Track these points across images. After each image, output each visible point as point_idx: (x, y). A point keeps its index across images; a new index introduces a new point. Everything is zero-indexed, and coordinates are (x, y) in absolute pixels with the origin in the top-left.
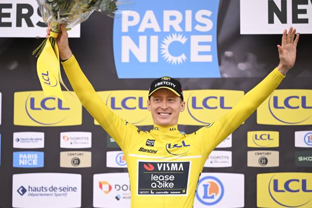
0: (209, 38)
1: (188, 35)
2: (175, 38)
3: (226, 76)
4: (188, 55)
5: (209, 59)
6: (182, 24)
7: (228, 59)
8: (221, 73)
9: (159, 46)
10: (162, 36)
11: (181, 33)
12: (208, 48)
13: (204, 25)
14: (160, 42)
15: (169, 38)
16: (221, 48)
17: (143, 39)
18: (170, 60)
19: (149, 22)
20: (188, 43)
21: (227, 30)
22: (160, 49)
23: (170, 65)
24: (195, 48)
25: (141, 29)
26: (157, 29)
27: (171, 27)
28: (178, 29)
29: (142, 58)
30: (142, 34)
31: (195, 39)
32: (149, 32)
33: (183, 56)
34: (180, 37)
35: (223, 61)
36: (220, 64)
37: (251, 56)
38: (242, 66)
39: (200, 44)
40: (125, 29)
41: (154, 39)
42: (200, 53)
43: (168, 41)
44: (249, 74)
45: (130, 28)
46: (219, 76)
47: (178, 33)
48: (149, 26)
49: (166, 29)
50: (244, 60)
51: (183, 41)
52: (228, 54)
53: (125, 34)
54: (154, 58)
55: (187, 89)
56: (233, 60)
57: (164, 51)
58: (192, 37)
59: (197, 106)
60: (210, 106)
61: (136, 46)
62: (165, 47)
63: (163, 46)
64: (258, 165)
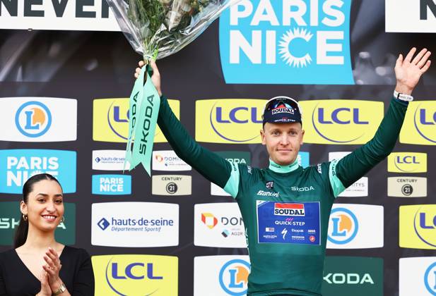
0: (340, 35)
1: (313, 30)
2: (297, 34)
3: (361, 82)
4: (314, 56)
5: (340, 60)
6: (307, 17)
7: (363, 61)
8: (355, 79)
9: (277, 43)
10: (281, 31)
11: (304, 28)
12: (338, 48)
13: (334, 18)
14: (279, 39)
15: (290, 34)
16: (356, 46)
17: (257, 35)
18: (290, 61)
19: (265, 13)
20: (314, 40)
21: (361, 26)
22: (278, 48)
24: (322, 47)
25: (255, 22)
26: (275, 22)
27: (292, 20)
28: (301, 23)
29: (255, 58)
30: (255, 28)
31: (322, 36)
32: (265, 26)
33: (308, 57)
34: (303, 32)
35: (357, 64)
36: (353, 68)
38: (381, 71)
39: (329, 41)
40: (234, 22)
41: (271, 35)
42: (329, 54)
43: (289, 37)
44: (390, 81)
45: (240, 20)
46: (352, 83)
47: (300, 27)
48: (265, 18)
49: (286, 22)
50: (384, 63)
51: (308, 37)
52: (364, 55)
53: (234, 28)
54: (271, 59)
55: (312, 98)
56: (370, 63)
57: (283, 51)
58: (319, 33)
59: (325, 120)
60: (342, 121)
61: (248, 44)
62: (285, 45)
63: (282, 44)
64: (401, 195)
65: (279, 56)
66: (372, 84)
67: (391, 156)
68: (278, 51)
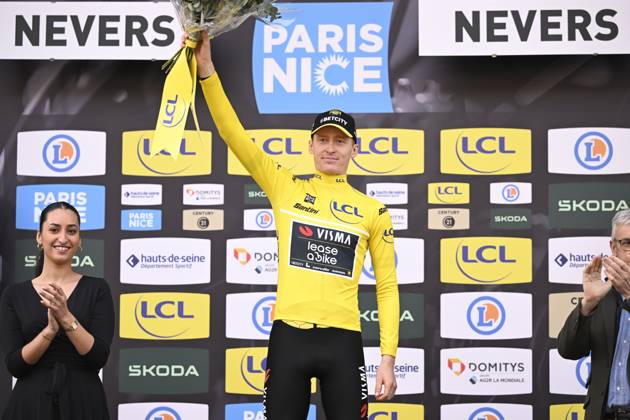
0: (378, 61)
1: (350, 57)
2: (333, 61)
3: (400, 110)
4: (351, 84)
5: (378, 88)
6: (343, 43)
7: (403, 88)
8: (394, 107)
9: (313, 71)
10: (317, 58)
11: (341, 54)
12: (376, 74)
13: (372, 44)
14: (314, 66)
15: (326, 61)
16: (394, 73)
17: (291, 62)
18: (326, 89)
19: (300, 39)
20: (351, 66)
21: (401, 52)
22: (314, 76)
23: (327, 96)
24: (359, 75)
25: (289, 49)
26: (310, 49)
27: (328, 46)
28: (338, 49)
29: (290, 87)
30: (290, 55)
31: (359, 62)
32: (300, 53)
33: (344, 85)
34: (340, 59)
35: (396, 91)
36: (392, 95)
37: (433, 85)
38: (421, 98)
39: (367, 68)
40: (268, 49)
41: (306, 63)
42: (367, 81)
43: (325, 64)
44: (431, 109)
45: (274, 47)
46: (392, 111)
47: (337, 54)
48: (300, 45)
49: (322, 49)
50: (424, 89)
51: (344, 64)
52: (403, 81)
53: (268, 55)
54: (306, 88)
56: (410, 90)
57: (319, 78)
58: (356, 60)
59: (363, 150)
60: (379, 150)
61: (282, 72)
62: (321, 73)
63: (318, 72)
64: (442, 227)
65: (314, 83)
66: (411, 111)
67: (432, 187)
68: (313, 79)
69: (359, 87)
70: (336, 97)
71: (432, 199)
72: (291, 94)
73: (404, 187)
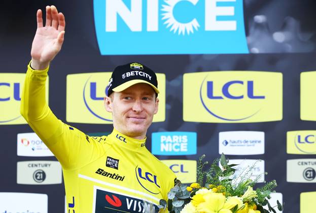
3: (256, 50)
4: (202, 21)
5: (231, 26)
7: (259, 26)
8: (250, 46)
9: (160, 7)
12: (230, 11)
14: (161, 2)
16: (250, 9)
18: (175, 28)
22: (161, 13)
23: (175, 35)
24: (211, 11)
33: (195, 23)
35: (252, 30)
36: (247, 33)
37: (293, 22)
38: (279, 37)
39: (219, 4)
42: (219, 18)
44: (290, 49)
50: (283, 27)
52: (260, 18)
54: (153, 26)
55: (199, 70)
56: (267, 28)
57: (166, 16)
59: (214, 95)
61: (126, 8)
62: (169, 10)
63: (166, 8)
64: (302, 180)
65: (161, 22)
66: (268, 52)
67: (291, 136)
68: (160, 17)
69: (212, 25)
70: (186, 37)
71: (291, 149)
72: (136, 33)
73: (260, 136)
